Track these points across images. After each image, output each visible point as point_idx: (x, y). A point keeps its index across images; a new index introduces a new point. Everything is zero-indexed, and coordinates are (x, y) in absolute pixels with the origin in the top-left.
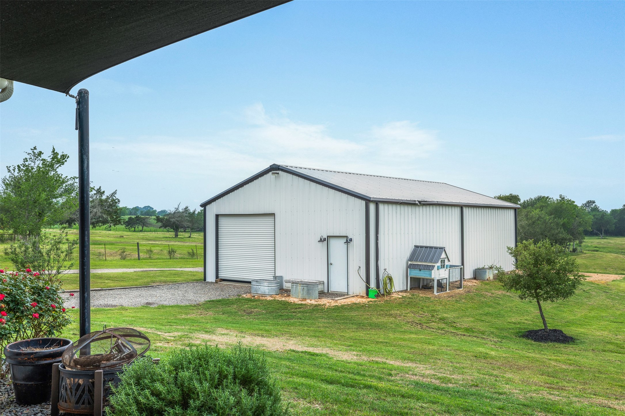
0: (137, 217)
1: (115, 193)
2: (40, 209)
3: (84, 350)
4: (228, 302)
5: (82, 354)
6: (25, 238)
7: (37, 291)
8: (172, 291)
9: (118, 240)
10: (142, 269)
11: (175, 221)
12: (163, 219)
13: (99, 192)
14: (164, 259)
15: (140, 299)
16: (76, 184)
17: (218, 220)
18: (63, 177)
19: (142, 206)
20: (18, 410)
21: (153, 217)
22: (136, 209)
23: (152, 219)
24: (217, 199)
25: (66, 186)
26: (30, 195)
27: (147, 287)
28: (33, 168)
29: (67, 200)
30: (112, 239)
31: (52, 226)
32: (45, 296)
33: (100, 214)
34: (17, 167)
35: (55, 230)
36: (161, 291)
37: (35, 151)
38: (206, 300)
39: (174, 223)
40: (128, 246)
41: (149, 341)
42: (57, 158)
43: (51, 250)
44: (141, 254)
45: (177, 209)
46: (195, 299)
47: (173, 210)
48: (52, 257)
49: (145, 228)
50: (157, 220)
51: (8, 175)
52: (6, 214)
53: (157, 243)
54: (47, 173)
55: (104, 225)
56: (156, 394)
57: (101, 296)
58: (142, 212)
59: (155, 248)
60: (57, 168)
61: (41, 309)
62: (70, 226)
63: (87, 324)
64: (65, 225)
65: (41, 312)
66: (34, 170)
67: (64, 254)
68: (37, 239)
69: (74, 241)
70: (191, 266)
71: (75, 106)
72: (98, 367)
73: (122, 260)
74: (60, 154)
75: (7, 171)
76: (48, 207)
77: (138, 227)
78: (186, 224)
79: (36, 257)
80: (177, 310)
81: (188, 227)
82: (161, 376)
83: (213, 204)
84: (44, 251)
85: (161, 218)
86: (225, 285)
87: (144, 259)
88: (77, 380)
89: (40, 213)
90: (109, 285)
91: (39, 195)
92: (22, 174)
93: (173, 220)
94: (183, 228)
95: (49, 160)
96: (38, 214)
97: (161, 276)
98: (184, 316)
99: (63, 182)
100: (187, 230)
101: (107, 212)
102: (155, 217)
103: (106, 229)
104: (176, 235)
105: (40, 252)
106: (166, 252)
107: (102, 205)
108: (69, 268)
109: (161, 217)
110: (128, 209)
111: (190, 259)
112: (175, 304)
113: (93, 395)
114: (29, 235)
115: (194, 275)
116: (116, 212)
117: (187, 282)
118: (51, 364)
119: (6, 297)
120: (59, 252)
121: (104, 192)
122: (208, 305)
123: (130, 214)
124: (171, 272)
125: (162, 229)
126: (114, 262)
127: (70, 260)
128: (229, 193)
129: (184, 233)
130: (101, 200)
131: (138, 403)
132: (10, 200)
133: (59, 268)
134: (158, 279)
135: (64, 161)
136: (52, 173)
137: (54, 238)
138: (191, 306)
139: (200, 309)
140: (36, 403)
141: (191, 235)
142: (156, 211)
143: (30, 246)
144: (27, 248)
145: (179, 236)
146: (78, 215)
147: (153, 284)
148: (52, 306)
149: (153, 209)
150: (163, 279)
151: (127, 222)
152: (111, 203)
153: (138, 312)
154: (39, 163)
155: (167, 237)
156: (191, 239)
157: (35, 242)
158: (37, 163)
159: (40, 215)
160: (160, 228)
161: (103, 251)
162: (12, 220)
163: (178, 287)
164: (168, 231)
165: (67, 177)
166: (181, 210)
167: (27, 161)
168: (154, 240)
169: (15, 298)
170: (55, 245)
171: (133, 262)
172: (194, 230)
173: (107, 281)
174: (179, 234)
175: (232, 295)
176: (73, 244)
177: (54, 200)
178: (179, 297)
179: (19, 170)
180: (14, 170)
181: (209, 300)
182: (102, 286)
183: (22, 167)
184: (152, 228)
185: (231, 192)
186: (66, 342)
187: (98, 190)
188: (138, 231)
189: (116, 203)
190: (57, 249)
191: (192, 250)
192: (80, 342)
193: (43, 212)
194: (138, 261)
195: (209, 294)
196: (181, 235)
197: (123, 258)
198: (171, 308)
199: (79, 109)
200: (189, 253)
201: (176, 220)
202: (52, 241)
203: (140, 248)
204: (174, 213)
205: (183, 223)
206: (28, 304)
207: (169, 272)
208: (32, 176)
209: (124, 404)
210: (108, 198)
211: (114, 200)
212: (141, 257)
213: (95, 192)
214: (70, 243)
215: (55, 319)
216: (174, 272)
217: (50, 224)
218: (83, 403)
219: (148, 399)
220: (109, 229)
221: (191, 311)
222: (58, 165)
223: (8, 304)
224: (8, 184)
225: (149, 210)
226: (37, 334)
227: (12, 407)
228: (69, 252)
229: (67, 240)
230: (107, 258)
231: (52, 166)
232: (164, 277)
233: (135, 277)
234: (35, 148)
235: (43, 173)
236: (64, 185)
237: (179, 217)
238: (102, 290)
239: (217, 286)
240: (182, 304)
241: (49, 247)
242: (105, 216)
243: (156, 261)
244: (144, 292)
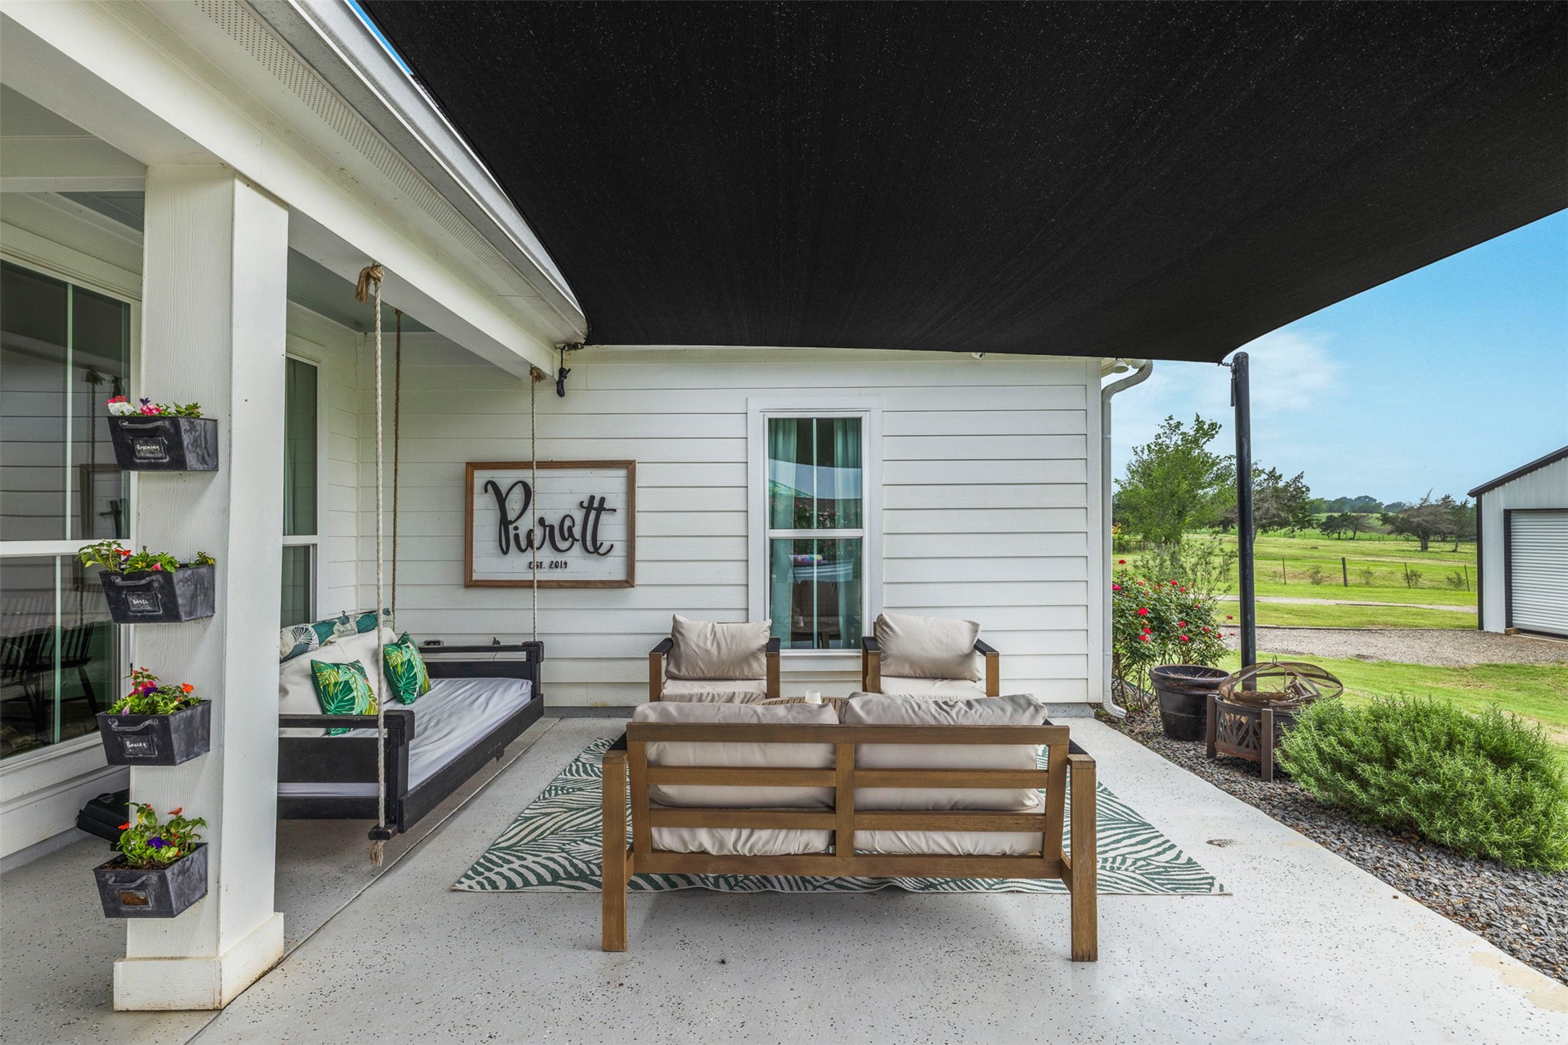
0: (1342, 515)
1: (1300, 476)
2: (1179, 505)
3: (1247, 682)
4: (1531, 670)
5: (1245, 687)
6: (1159, 547)
7: (1185, 609)
8: (1408, 641)
9: (1307, 553)
10: (1351, 602)
11: (1421, 522)
12: (1396, 518)
13: (1273, 476)
14: (1396, 587)
15: (1345, 648)
16: (1233, 467)
17: (1510, 519)
18: (1213, 456)
19: (1352, 496)
20: (1167, 742)
21: (1375, 515)
22: (1343, 501)
23: (1374, 519)
24: (1508, 482)
25: (1218, 469)
26: (1166, 485)
27: (1358, 630)
28: (1168, 447)
29: (1220, 491)
30: (1296, 551)
31: (1198, 531)
32: (1195, 616)
33: (1275, 512)
34: (1146, 448)
35: (1202, 536)
36: (1385, 639)
37: (1171, 422)
38: (1481, 662)
39: (1419, 525)
40: (1325, 562)
41: (1341, 685)
42: (1203, 429)
43: (1198, 564)
44: (1349, 577)
45: (1426, 500)
46: (1456, 658)
47: (1415, 502)
48: (1199, 574)
49: (1358, 534)
50: (1382, 520)
51: (1134, 459)
52: (1133, 513)
53: (1384, 559)
54: (1190, 453)
55: (1281, 528)
56: (1348, 745)
57: (1276, 636)
58: (1352, 507)
59: (1378, 569)
60: (1204, 443)
61: (1190, 631)
62: (1225, 531)
63: (1251, 656)
64: (1217, 529)
65: (1191, 635)
66: (1170, 450)
67: (1218, 571)
68: (1177, 548)
69: (1232, 552)
70: (1453, 603)
71: (1230, 376)
72: (1267, 705)
73: (1315, 586)
74: (1208, 423)
75: (1134, 453)
76: (1191, 503)
77: (1345, 533)
78: (1444, 527)
79: (1176, 573)
80: (1416, 672)
81: (1451, 533)
82: (1354, 723)
83: (1498, 490)
84: (1188, 566)
85: (1391, 517)
86: (1527, 641)
87: (1355, 586)
88: (1238, 717)
89: (1179, 511)
90: (1290, 621)
91: (1178, 486)
92: (1153, 456)
93: (1417, 519)
94: (1439, 533)
95: (1192, 433)
96: (1176, 512)
97: (1389, 615)
98: (1429, 683)
99: (1214, 464)
100: (1449, 539)
101: (1286, 508)
102: (1379, 515)
103: (1285, 535)
104: (1425, 548)
105: (1181, 566)
106: (1400, 575)
107: (1277, 497)
108: (1225, 592)
109: (1391, 514)
110: (1325, 502)
111: (1451, 590)
112: (1414, 662)
113: (1260, 738)
114: (1165, 542)
115: (1457, 619)
116: (1302, 508)
117: (1442, 629)
118: (1204, 697)
119: (1149, 613)
120: (1210, 567)
121: (1281, 476)
122: (1484, 672)
123: (1331, 510)
124: (1409, 609)
125: (1393, 536)
126: (1299, 588)
127: (1227, 580)
128: (1537, 469)
129: (1442, 544)
130: (1276, 489)
131: (1320, 752)
132: (1138, 494)
133: (1210, 590)
134: (1381, 619)
135: (1214, 432)
136: (1197, 451)
137: (1202, 547)
138: (1447, 669)
139: (1466, 677)
140: (1188, 740)
141: (1457, 547)
142: (1381, 504)
143: (1167, 558)
144: (1163, 561)
145: (1429, 549)
146: (1235, 516)
147: (1370, 627)
148: (1204, 629)
149: (1375, 500)
150: (1391, 619)
151: (1323, 524)
152: (1294, 493)
153: (1341, 667)
154: (1176, 438)
155: (1404, 551)
156: (1457, 555)
157: (1174, 553)
158: (1174, 438)
159: (1181, 514)
160: (1389, 534)
161: (1280, 569)
162: (1141, 521)
163: (1422, 635)
164: (1408, 540)
165: (1218, 457)
166: (1433, 501)
167: (1160, 438)
168: (1378, 556)
169: (1159, 614)
170: (1203, 557)
171: (1334, 590)
172: (1461, 538)
173: (1286, 616)
174: (1430, 544)
175: (1544, 660)
176: (1231, 557)
177: (1201, 492)
178: (1421, 652)
179: (1149, 451)
180: (1142, 452)
181: (1487, 662)
182: (1279, 623)
183: (1153, 447)
184: (1374, 535)
185: (1541, 467)
186: (1225, 674)
187: (1270, 473)
188: (1346, 539)
189: (1303, 492)
190: (1207, 563)
191: (1458, 574)
192: (1242, 673)
193: (1184, 509)
194: (1345, 588)
195: (1489, 654)
196: (1434, 546)
197: (1317, 582)
198: (1404, 668)
199: (1235, 379)
200: (1449, 579)
201: (1423, 520)
202: (1199, 553)
203: (1347, 567)
204: (1419, 508)
205: (1438, 526)
206: (1175, 624)
207: (1405, 609)
208: (1168, 459)
209: (1301, 750)
210: (1288, 485)
211: (1300, 489)
212: (1350, 582)
213: (1266, 477)
214: (1226, 555)
215: (1208, 647)
216: (1415, 610)
217: (1197, 525)
218: (1247, 746)
219: (1334, 748)
220: (1291, 535)
221: (1447, 678)
222: (1204, 440)
223: (1150, 620)
224: (1134, 472)
225: (1367, 503)
226: (1185, 662)
227: (1160, 739)
228: (1225, 570)
229: (1222, 550)
230: (1288, 582)
231: (1195, 441)
232: (1394, 617)
233: (1337, 614)
234: (1171, 418)
235: (1184, 452)
236: (1215, 468)
237: (1431, 514)
238: (1279, 628)
239: (1508, 640)
240: (1428, 664)
241: (1194, 560)
242: (1283, 514)
243: (1379, 589)
244: (1352, 637)
